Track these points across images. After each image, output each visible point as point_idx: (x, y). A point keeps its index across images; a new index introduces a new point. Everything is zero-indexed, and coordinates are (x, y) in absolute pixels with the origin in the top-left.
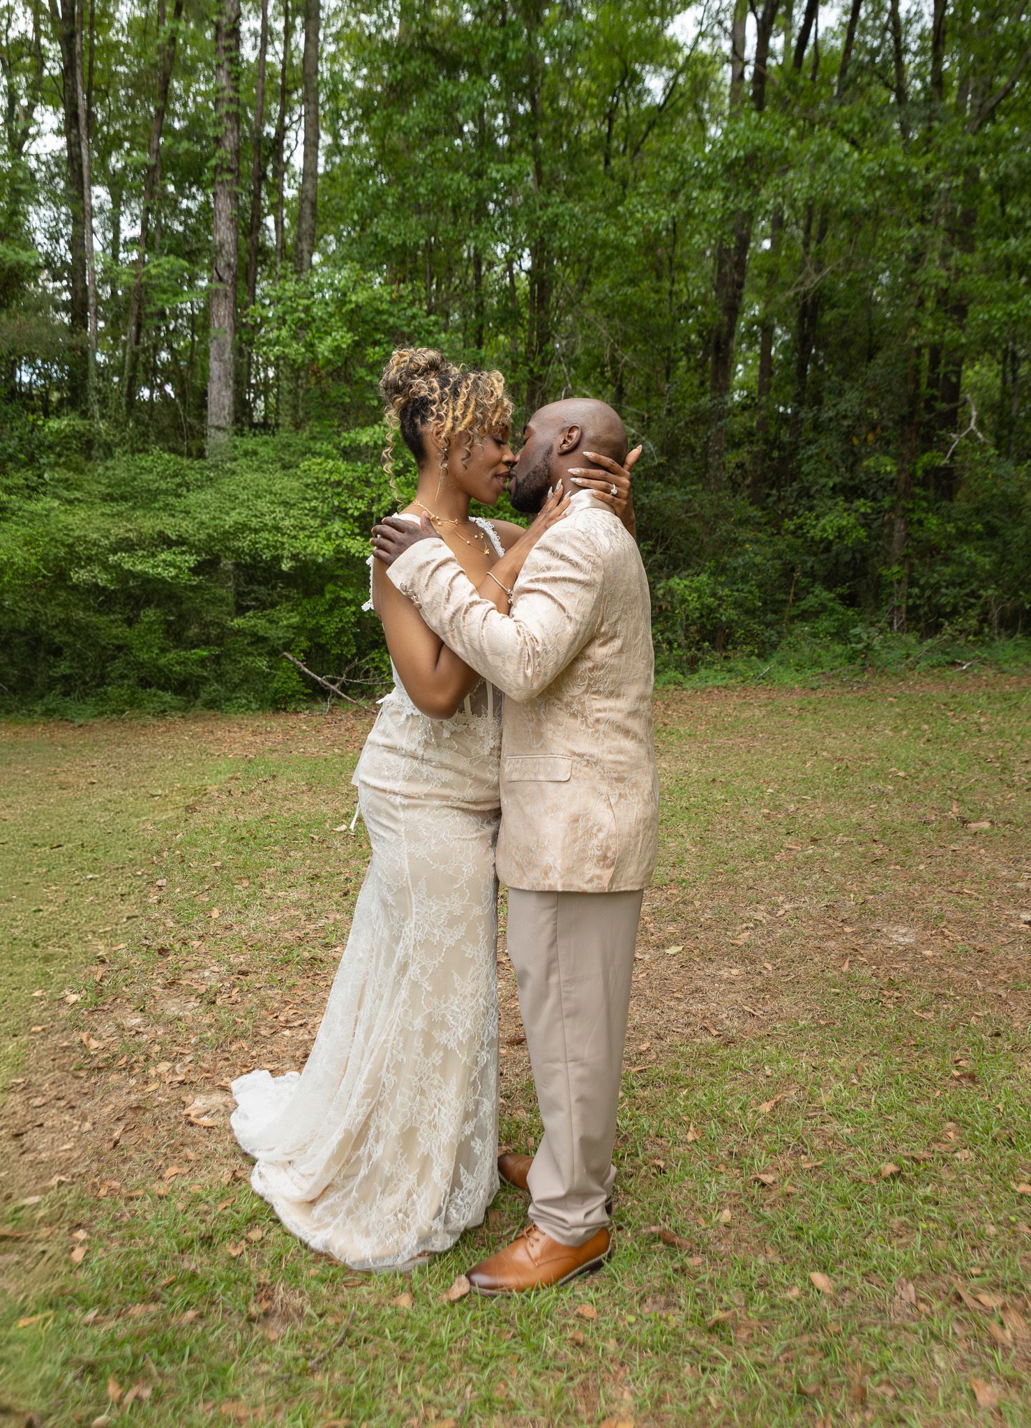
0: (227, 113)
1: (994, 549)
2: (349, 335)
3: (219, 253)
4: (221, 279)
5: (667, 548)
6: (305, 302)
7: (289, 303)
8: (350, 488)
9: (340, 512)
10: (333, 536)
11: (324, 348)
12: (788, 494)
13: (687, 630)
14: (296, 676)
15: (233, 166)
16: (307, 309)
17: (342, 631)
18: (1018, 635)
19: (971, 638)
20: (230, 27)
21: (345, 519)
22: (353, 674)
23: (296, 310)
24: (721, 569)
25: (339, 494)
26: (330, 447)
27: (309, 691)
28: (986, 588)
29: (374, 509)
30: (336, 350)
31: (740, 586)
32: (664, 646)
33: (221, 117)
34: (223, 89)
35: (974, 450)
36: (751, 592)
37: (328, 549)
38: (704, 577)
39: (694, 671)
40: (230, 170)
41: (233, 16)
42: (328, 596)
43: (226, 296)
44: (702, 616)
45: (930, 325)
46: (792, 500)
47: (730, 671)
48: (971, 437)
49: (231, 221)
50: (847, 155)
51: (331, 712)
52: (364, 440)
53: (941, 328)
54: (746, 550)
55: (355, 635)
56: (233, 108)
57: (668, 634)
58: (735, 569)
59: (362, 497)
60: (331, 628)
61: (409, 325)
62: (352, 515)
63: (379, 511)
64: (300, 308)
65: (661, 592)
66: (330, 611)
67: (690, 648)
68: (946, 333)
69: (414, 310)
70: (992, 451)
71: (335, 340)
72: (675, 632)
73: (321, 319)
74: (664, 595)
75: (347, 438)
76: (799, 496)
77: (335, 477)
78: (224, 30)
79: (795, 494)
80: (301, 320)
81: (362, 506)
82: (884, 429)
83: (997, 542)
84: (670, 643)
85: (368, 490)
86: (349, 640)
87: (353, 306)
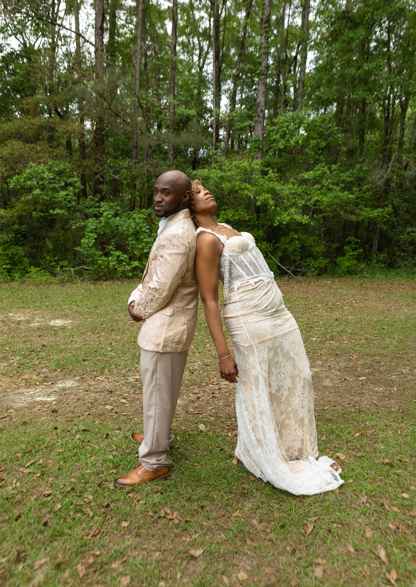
0: (264, 53)
3: (258, 106)
4: (259, 116)
6: (287, 124)
9: (294, 204)
14: (275, 266)
15: (265, 73)
17: (295, 250)
20: (266, 19)
21: (297, 207)
22: (297, 267)
23: (283, 127)
25: (295, 198)
29: (308, 204)
33: (261, 55)
34: (263, 44)
37: (288, 219)
40: (264, 74)
41: (268, 14)
42: (290, 237)
43: (260, 122)
49: (264, 94)
51: (288, 281)
55: (300, 252)
56: (266, 50)
59: (304, 199)
60: (291, 249)
61: (327, 131)
66: (290, 243)
69: (330, 125)
75: (300, 176)
77: (293, 191)
78: (264, 21)
85: (306, 196)
86: (297, 254)
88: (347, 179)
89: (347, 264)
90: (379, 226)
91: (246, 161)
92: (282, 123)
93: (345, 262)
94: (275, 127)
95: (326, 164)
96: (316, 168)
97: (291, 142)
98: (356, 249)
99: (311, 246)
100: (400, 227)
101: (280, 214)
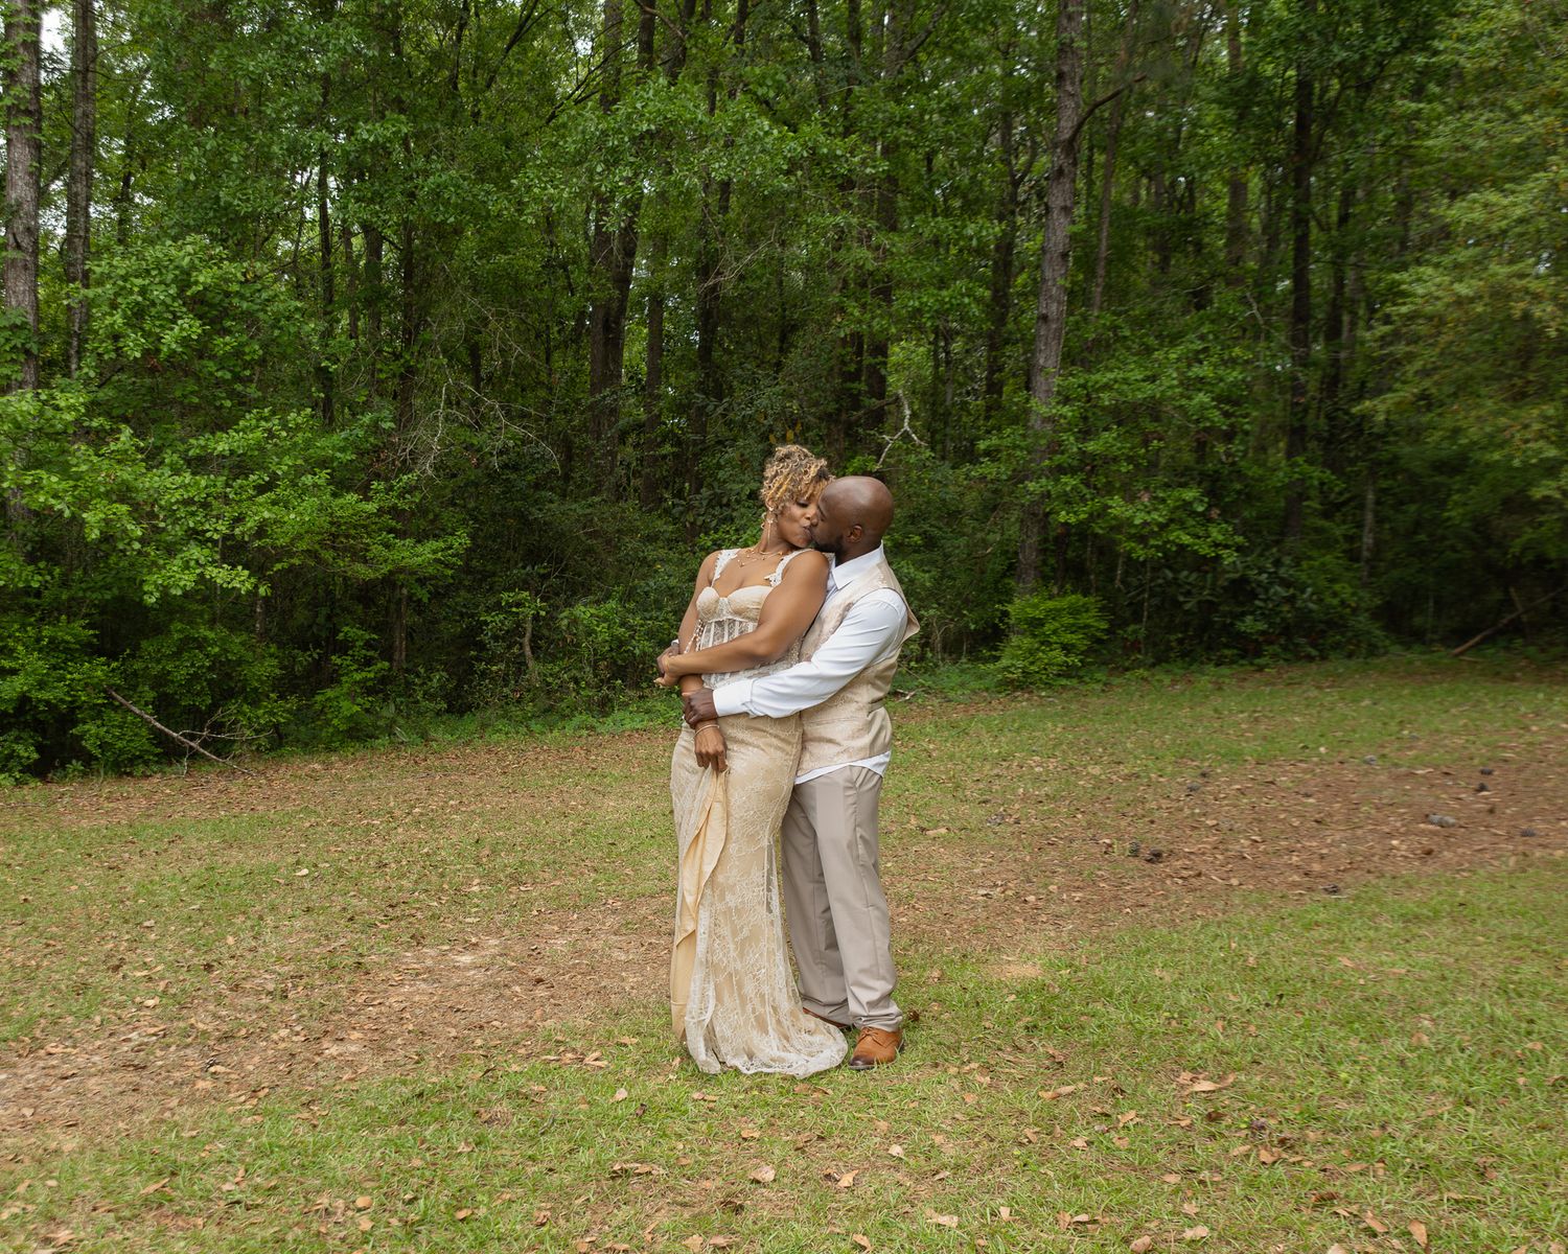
0: (24, 42)
1: (934, 563)
2: (198, 323)
3: (15, 213)
4: (19, 246)
5: (563, 571)
7: (120, 283)
8: (205, 505)
9: (196, 535)
10: (192, 563)
11: (170, 339)
12: (697, 504)
13: (595, 667)
14: (145, 732)
15: (31, 107)
16: (143, 291)
17: (195, 677)
18: (964, 660)
19: (913, 664)
22: (218, 727)
23: (131, 292)
24: (629, 595)
25: (193, 514)
26: (175, 457)
27: (159, 750)
28: (926, 608)
29: (237, 531)
30: (185, 341)
31: (654, 614)
32: (572, 685)
33: (14, 48)
35: (908, 452)
36: (666, 620)
37: (188, 580)
38: (612, 604)
39: (606, 715)
40: (28, 113)
42: (176, 636)
43: (26, 267)
44: (611, 650)
45: (857, 313)
46: (702, 511)
47: (647, 712)
48: (906, 437)
49: (31, 174)
50: (767, 133)
51: (189, 774)
52: (220, 448)
53: (868, 316)
54: (656, 571)
55: (210, 682)
56: (32, 36)
57: (574, 672)
58: (647, 593)
59: (218, 518)
60: (181, 674)
62: (210, 540)
63: (243, 533)
64: (136, 289)
65: (565, 622)
66: (177, 655)
67: (599, 688)
68: (874, 323)
70: (928, 453)
71: (182, 329)
72: (581, 669)
73: (163, 303)
74: (568, 626)
75: (196, 446)
76: (710, 505)
79: (705, 503)
80: (138, 303)
81: (223, 527)
82: (807, 428)
83: (936, 555)
84: (576, 681)
86: (203, 688)
87: (201, 288)
88: (338, 455)
89: (349, 708)
90: (405, 591)
91: (29, 396)
92: (125, 278)
93: (343, 703)
94: (100, 290)
95: (273, 413)
96: (241, 423)
97: (168, 338)
98: (368, 662)
99: (240, 662)
100: (462, 593)
101: (154, 563)
